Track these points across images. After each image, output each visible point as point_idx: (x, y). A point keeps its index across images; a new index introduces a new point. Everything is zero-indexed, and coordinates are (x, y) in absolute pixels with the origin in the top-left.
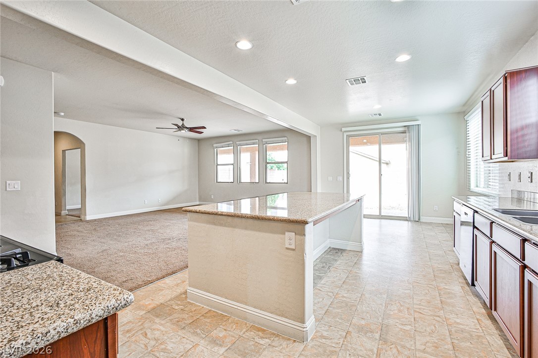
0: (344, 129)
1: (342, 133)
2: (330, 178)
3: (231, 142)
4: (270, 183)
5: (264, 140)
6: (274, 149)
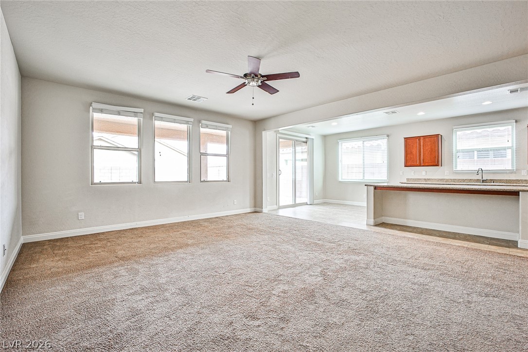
3: (142, 110)
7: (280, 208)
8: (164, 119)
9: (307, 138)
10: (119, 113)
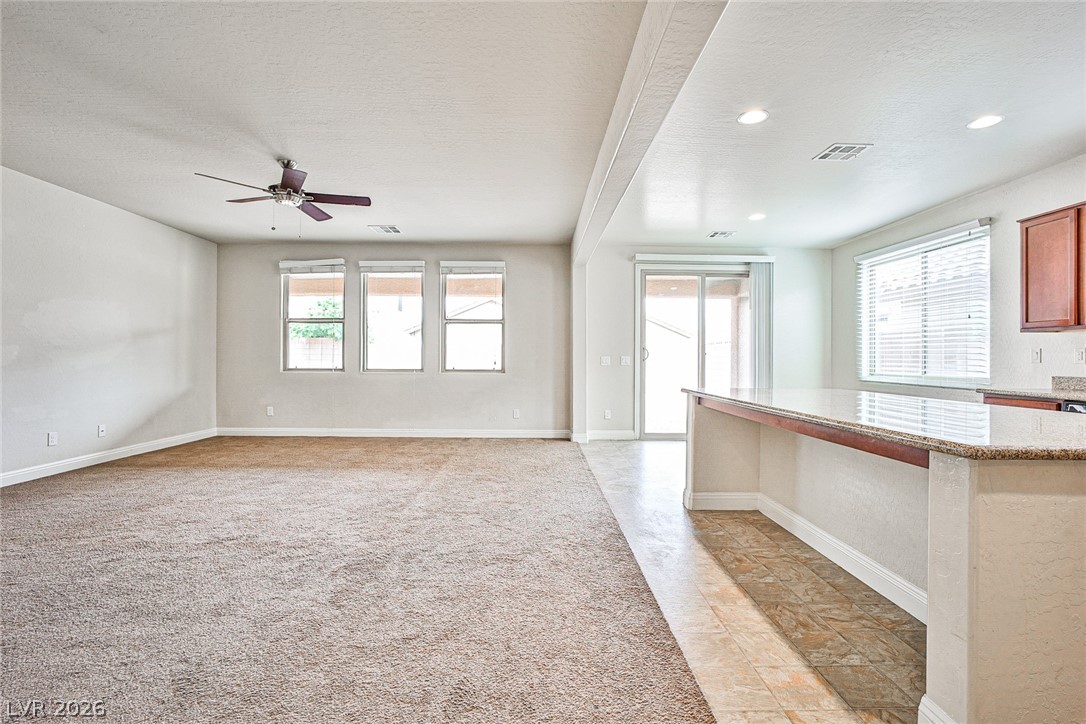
0: (639, 257)
1: (631, 264)
2: (607, 360)
3: (342, 261)
4: (454, 370)
5: (443, 263)
6: (467, 289)
7: (645, 437)
8: (374, 269)
9: (749, 263)
10: (311, 270)
